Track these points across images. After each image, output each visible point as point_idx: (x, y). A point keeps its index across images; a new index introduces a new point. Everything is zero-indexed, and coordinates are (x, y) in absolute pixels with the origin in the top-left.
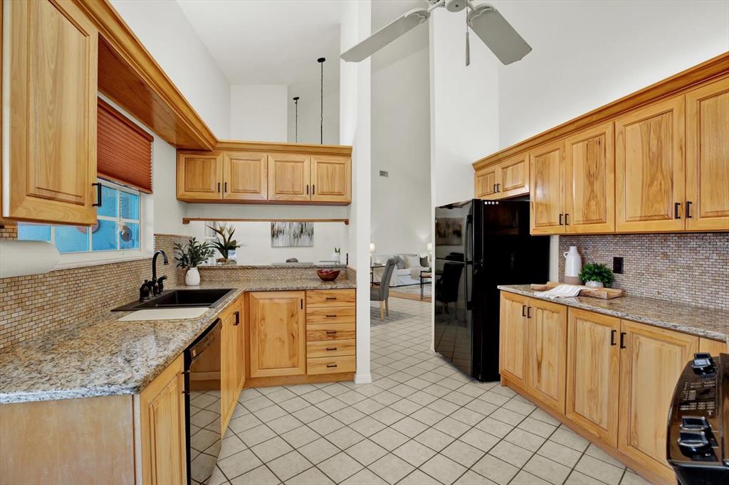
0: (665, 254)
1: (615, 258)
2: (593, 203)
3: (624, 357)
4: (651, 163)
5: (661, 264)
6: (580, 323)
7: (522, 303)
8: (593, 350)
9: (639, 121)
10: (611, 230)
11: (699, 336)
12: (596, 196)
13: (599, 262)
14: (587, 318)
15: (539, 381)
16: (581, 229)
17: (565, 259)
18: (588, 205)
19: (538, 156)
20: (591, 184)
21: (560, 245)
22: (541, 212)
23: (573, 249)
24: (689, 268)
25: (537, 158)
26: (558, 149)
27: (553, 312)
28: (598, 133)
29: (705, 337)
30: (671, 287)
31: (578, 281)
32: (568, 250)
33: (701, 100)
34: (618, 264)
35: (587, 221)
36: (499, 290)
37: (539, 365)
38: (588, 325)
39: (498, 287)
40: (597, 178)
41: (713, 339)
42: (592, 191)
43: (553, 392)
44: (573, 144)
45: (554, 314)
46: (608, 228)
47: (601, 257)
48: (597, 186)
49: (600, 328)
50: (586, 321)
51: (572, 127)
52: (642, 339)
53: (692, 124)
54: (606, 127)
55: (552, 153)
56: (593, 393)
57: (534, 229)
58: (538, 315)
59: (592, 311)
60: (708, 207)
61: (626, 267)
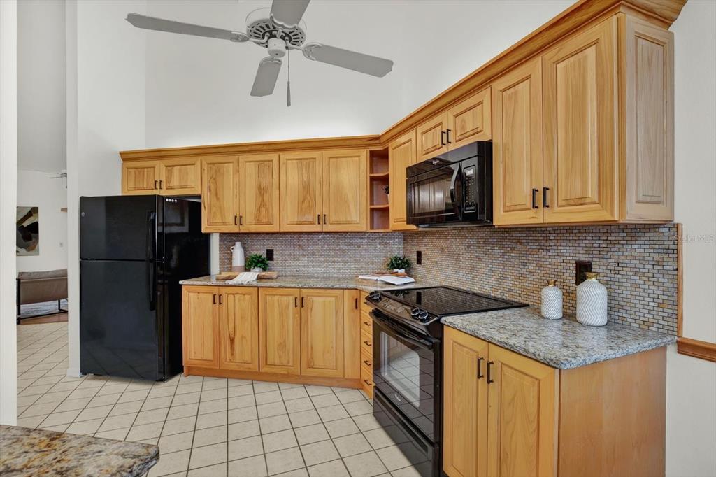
0: (300, 246)
1: (268, 250)
2: (263, 209)
3: (303, 312)
4: (304, 188)
5: (298, 253)
6: (269, 298)
7: (212, 293)
8: (281, 314)
9: (296, 159)
10: (277, 230)
11: (343, 289)
12: (266, 205)
13: (259, 254)
14: (275, 293)
15: (232, 354)
16: (254, 228)
17: (232, 253)
18: (259, 210)
19: (210, 164)
20: (262, 195)
21: (220, 241)
22: (215, 213)
23: (238, 244)
24: (314, 253)
25: (210, 166)
26: (232, 162)
27: (244, 295)
28: (267, 159)
29: (347, 289)
30: (304, 266)
31: (243, 269)
32: (234, 245)
33: (330, 158)
34: (270, 254)
35: (258, 223)
36: (181, 285)
37: (232, 341)
38: (276, 298)
39: (181, 282)
40: (266, 192)
41: (351, 289)
42: (263, 201)
43: (248, 359)
44: (246, 162)
45: (246, 296)
46: (275, 228)
47: (258, 249)
48: (266, 198)
49: (285, 298)
50: (274, 295)
51: (246, 149)
52: (314, 298)
53: (326, 169)
54: (273, 157)
55: (226, 165)
56: (282, 346)
57: (206, 228)
58: (229, 301)
59: (280, 287)
60: (333, 219)
61: (275, 256)
